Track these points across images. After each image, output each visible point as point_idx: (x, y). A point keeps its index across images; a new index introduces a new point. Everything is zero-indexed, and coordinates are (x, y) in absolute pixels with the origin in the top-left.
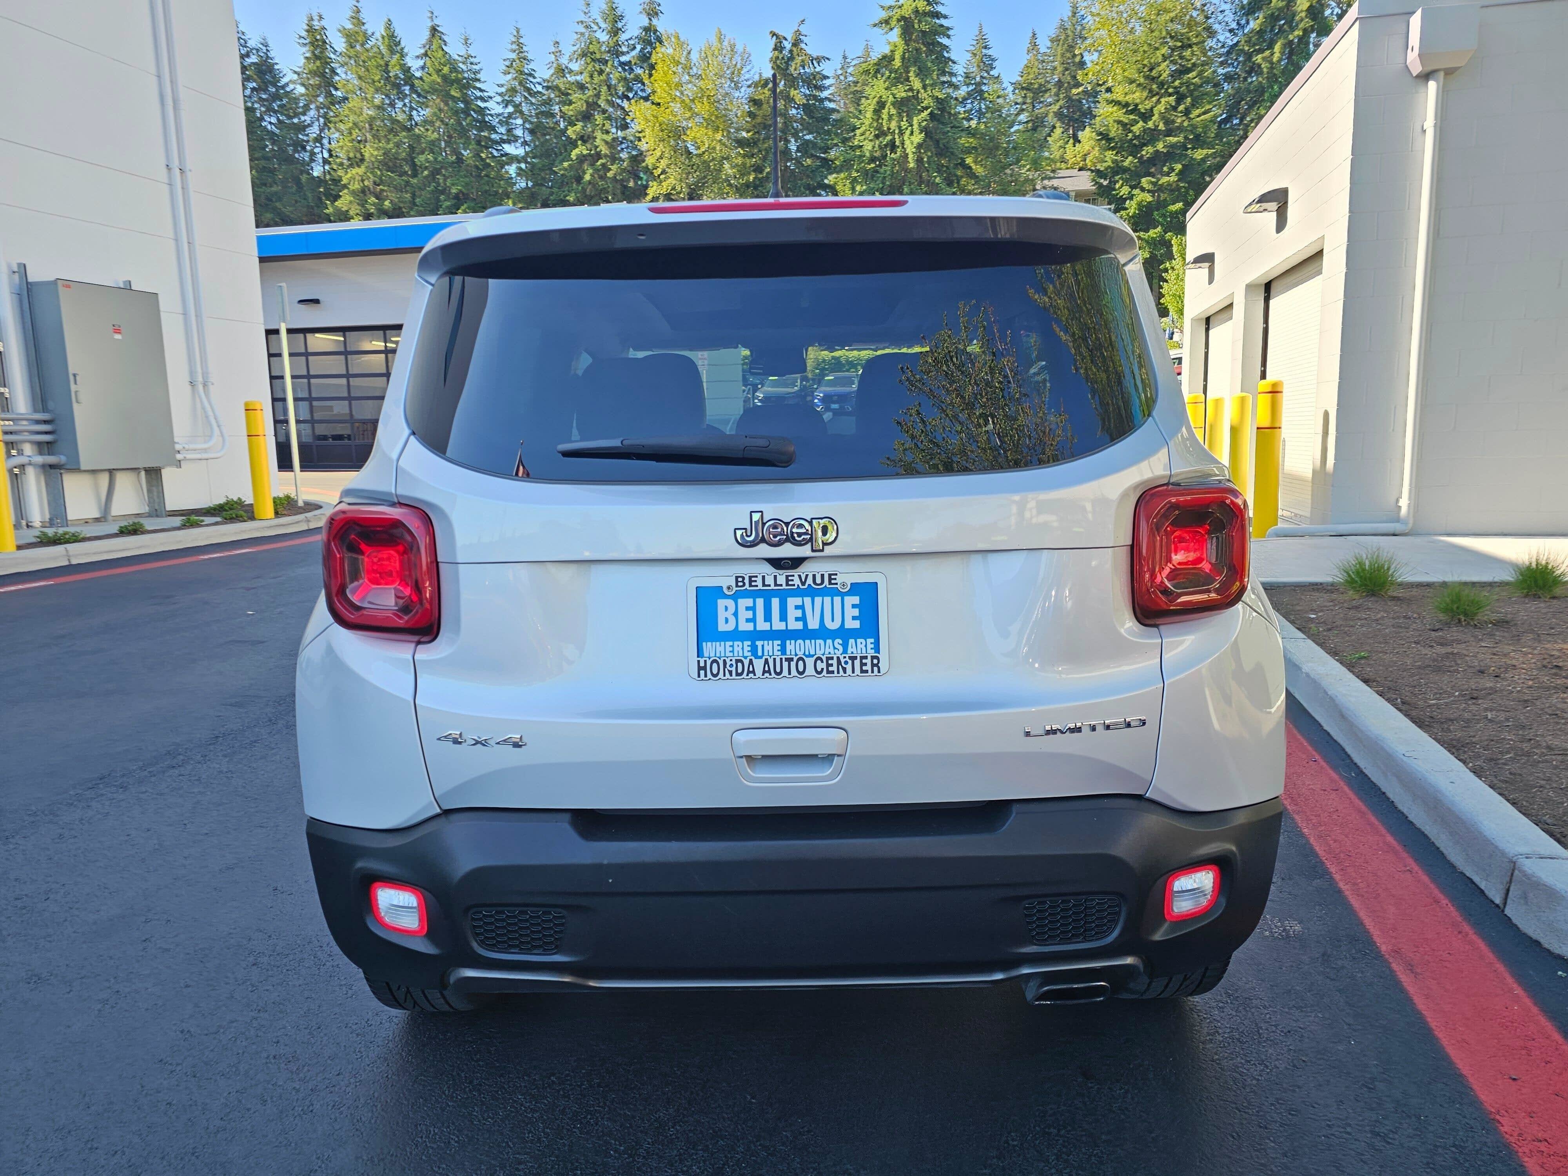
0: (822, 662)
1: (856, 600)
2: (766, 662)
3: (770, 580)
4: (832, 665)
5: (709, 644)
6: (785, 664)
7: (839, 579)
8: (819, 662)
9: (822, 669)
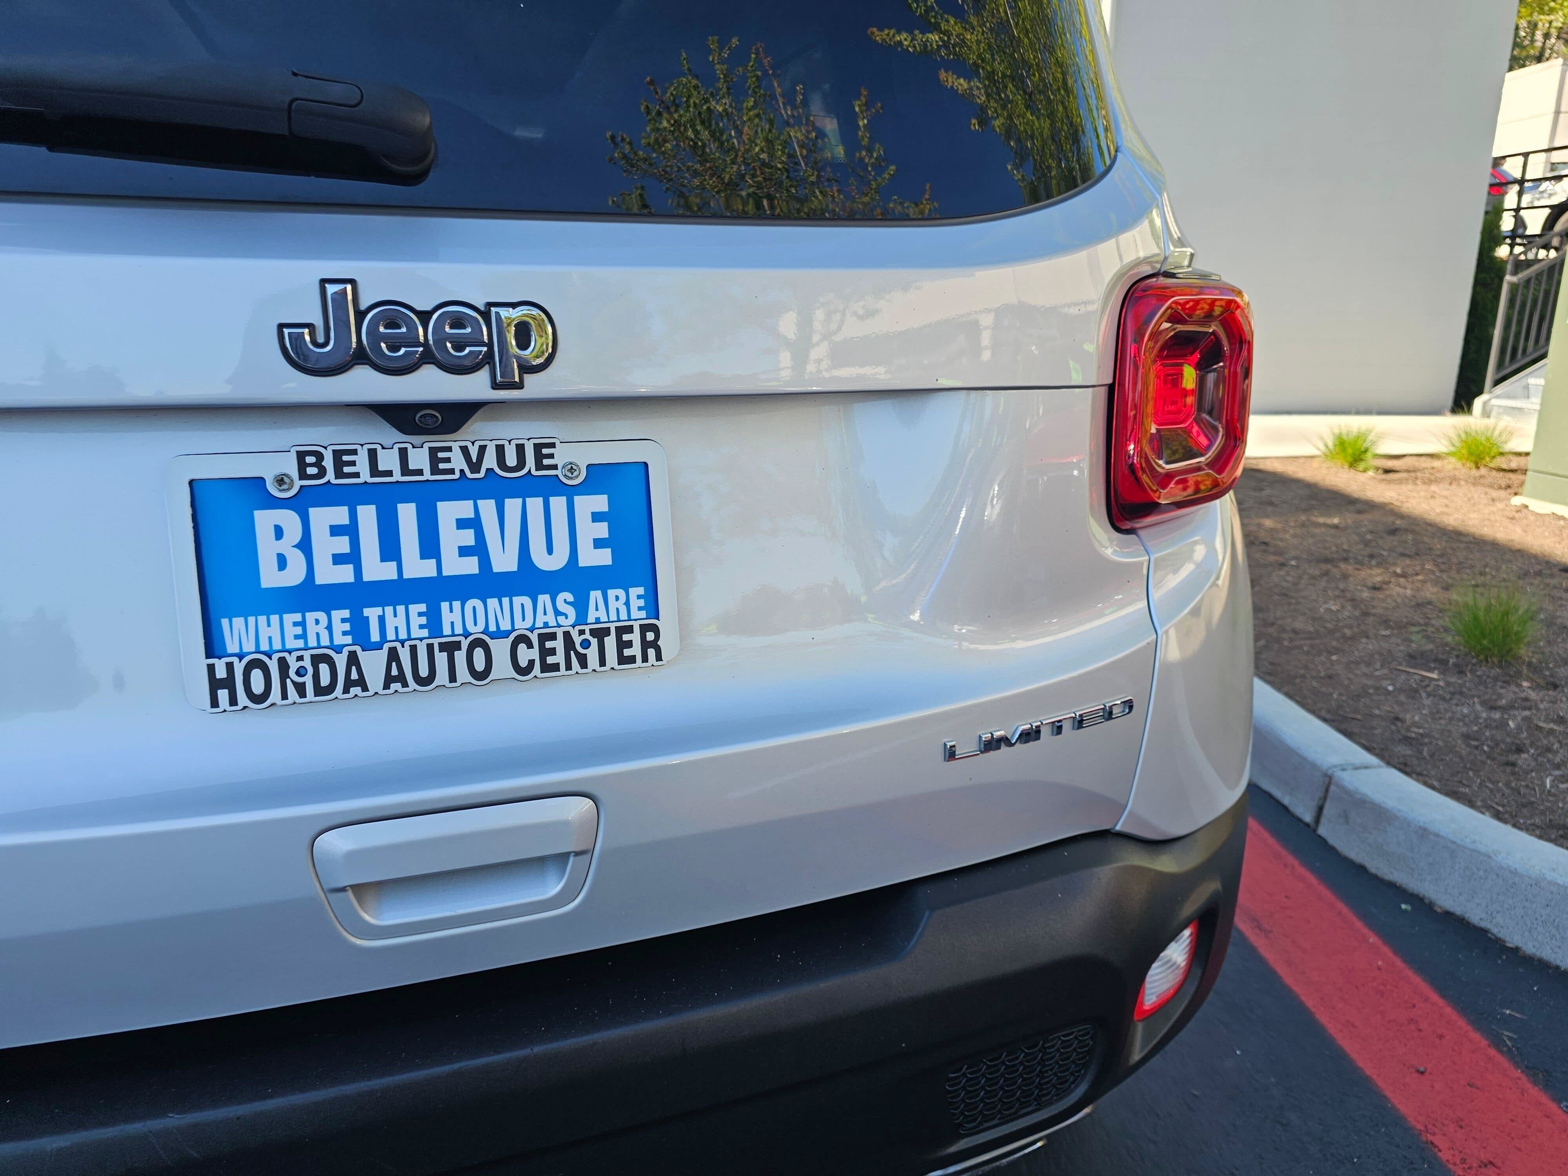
0: (530, 646)
1: (600, 502)
2: (393, 655)
3: (389, 460)
4: (553, 651)
5: (238, 622)
6: (441, 659)
7: (561, 456)
8: (522, 647)
9: (531, 663)
